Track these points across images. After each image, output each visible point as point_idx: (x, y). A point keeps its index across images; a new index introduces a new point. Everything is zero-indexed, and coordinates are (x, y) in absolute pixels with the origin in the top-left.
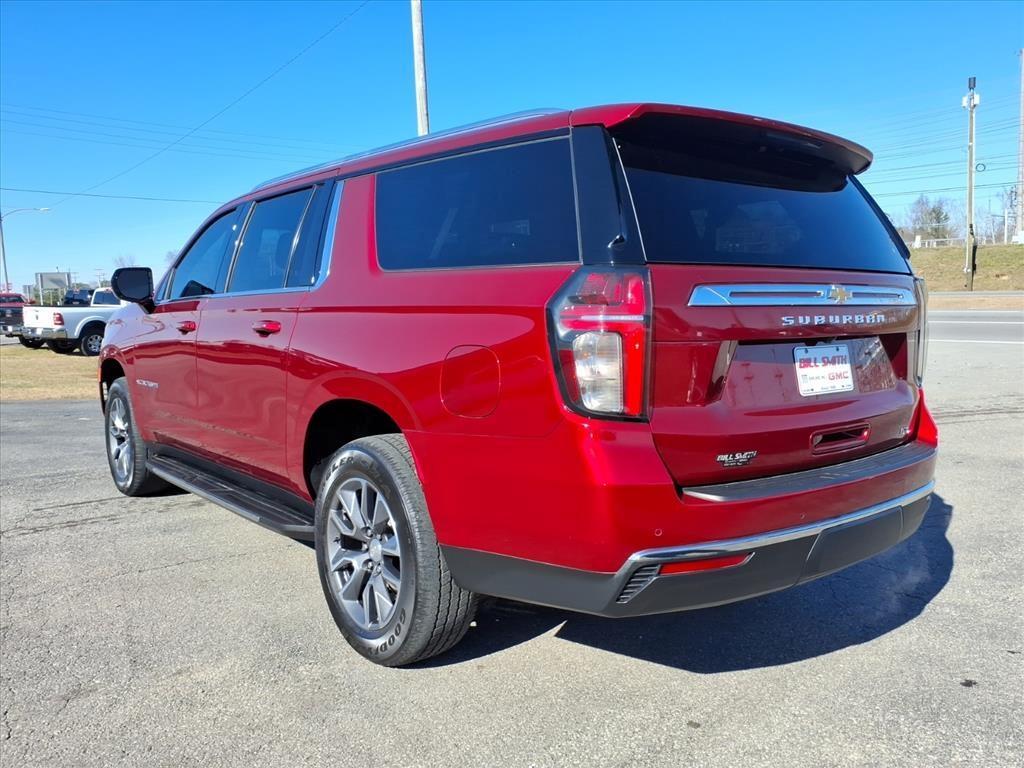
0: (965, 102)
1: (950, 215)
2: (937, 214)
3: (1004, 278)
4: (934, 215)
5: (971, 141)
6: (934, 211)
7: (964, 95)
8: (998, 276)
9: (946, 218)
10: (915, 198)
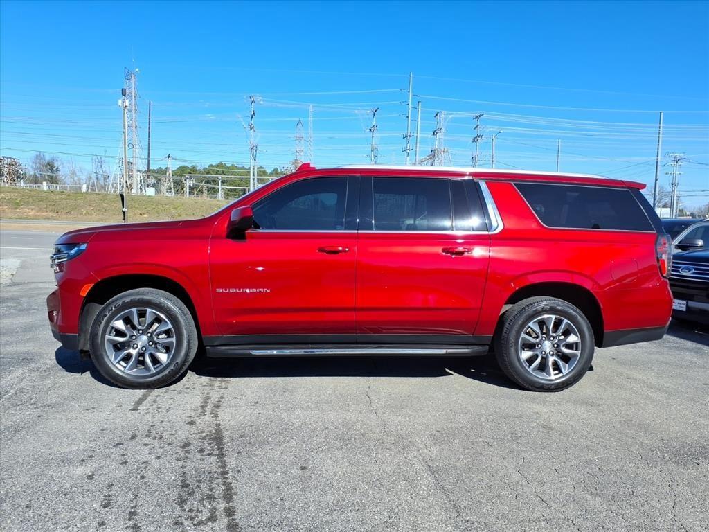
0: (120, 102)
1: (60, 168)
2: (51, 166)
3: (145, 216)
4: (49, 167)
5: (125, 128)
6: (49, 164)
7: (119, 99)
8: (141, 214)
9: (57, 170)
10: (34, 154)
